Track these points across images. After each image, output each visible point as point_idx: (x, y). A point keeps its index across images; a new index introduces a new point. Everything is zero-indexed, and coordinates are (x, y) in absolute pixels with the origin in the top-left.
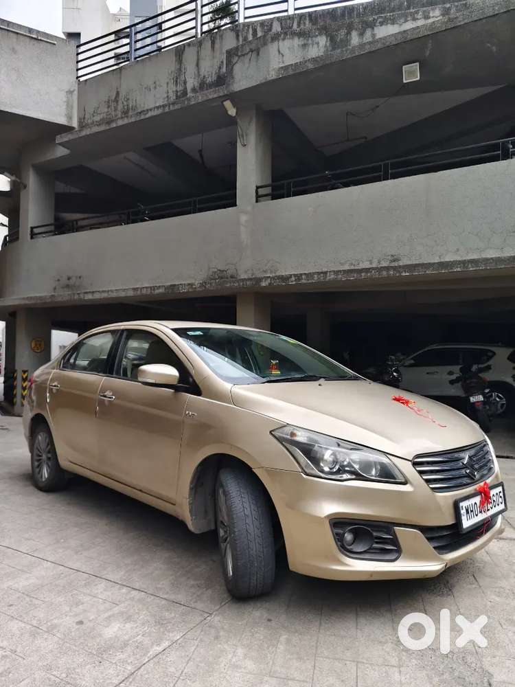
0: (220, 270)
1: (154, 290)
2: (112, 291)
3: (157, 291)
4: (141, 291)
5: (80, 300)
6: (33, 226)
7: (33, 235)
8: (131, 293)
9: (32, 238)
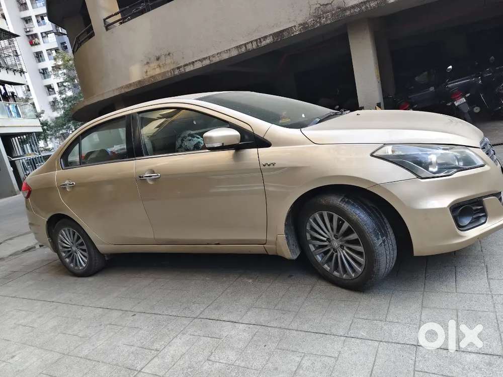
0: (323, 5)
1: (261, 42)
2: (213, 56)
3: (264, 43)
4: (246, 47)
5: (182, 75)
6: (105, 17)
7: (108, 27)
8: (235, 53)
9: (107, 29)
